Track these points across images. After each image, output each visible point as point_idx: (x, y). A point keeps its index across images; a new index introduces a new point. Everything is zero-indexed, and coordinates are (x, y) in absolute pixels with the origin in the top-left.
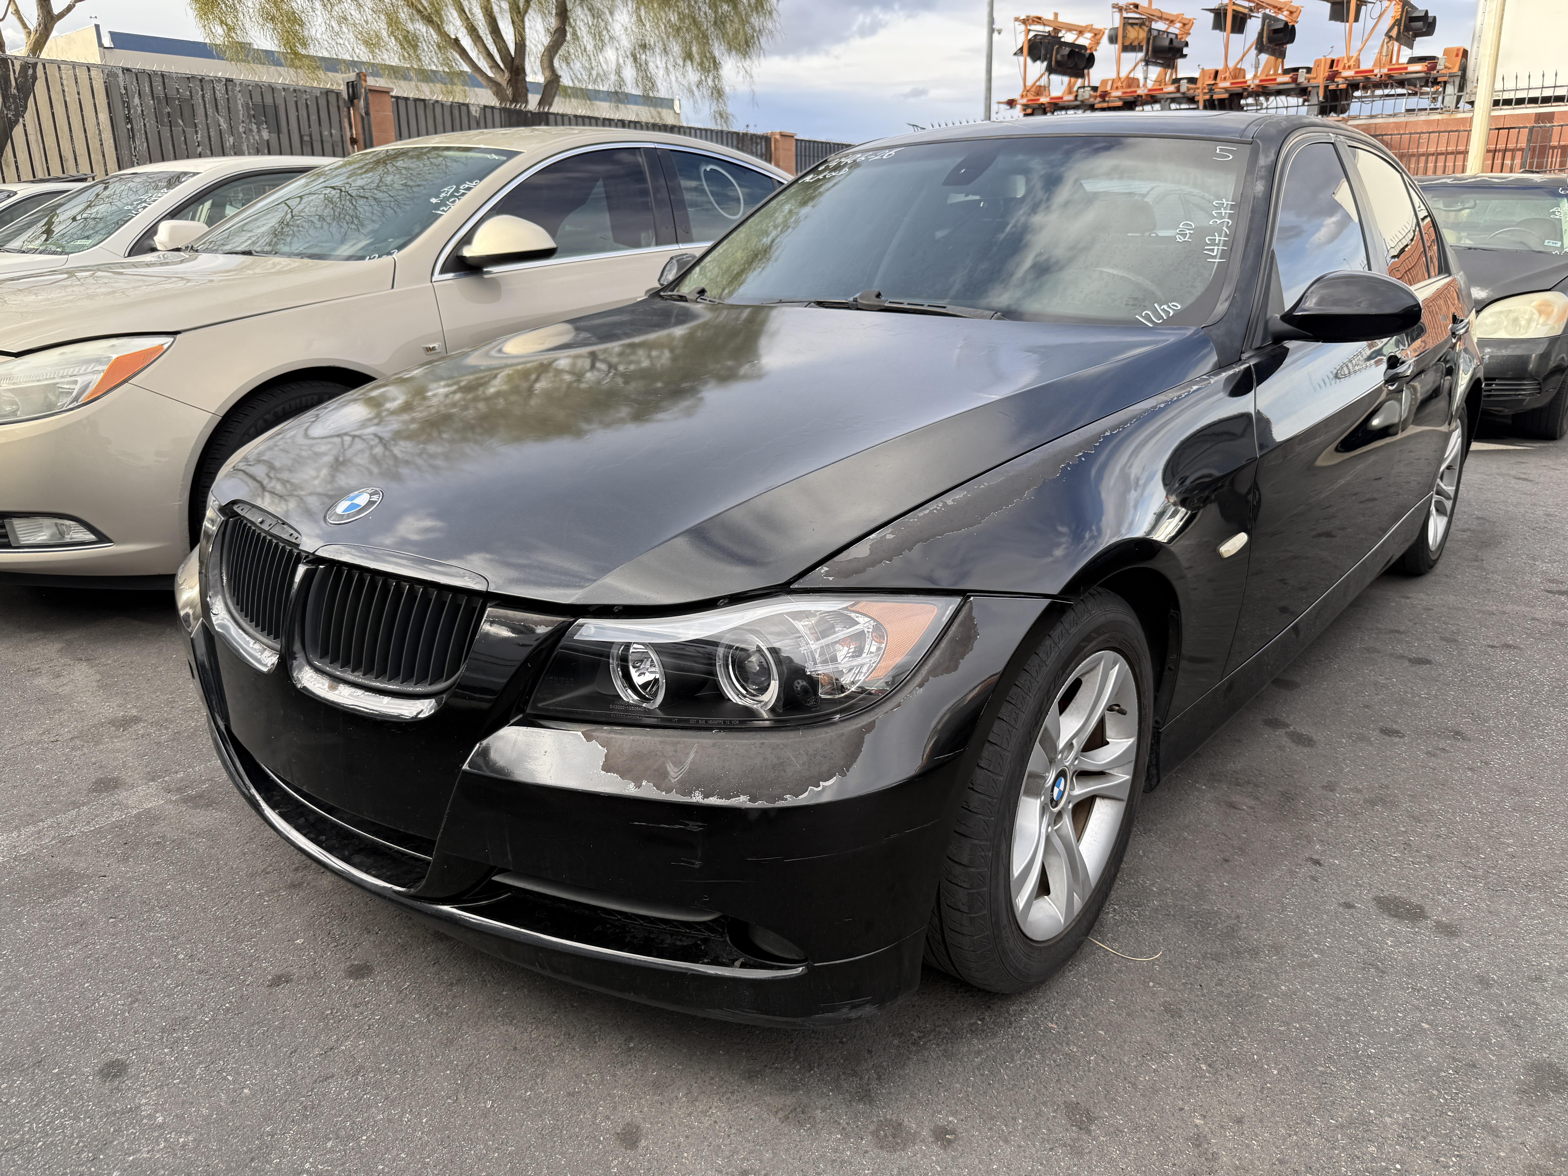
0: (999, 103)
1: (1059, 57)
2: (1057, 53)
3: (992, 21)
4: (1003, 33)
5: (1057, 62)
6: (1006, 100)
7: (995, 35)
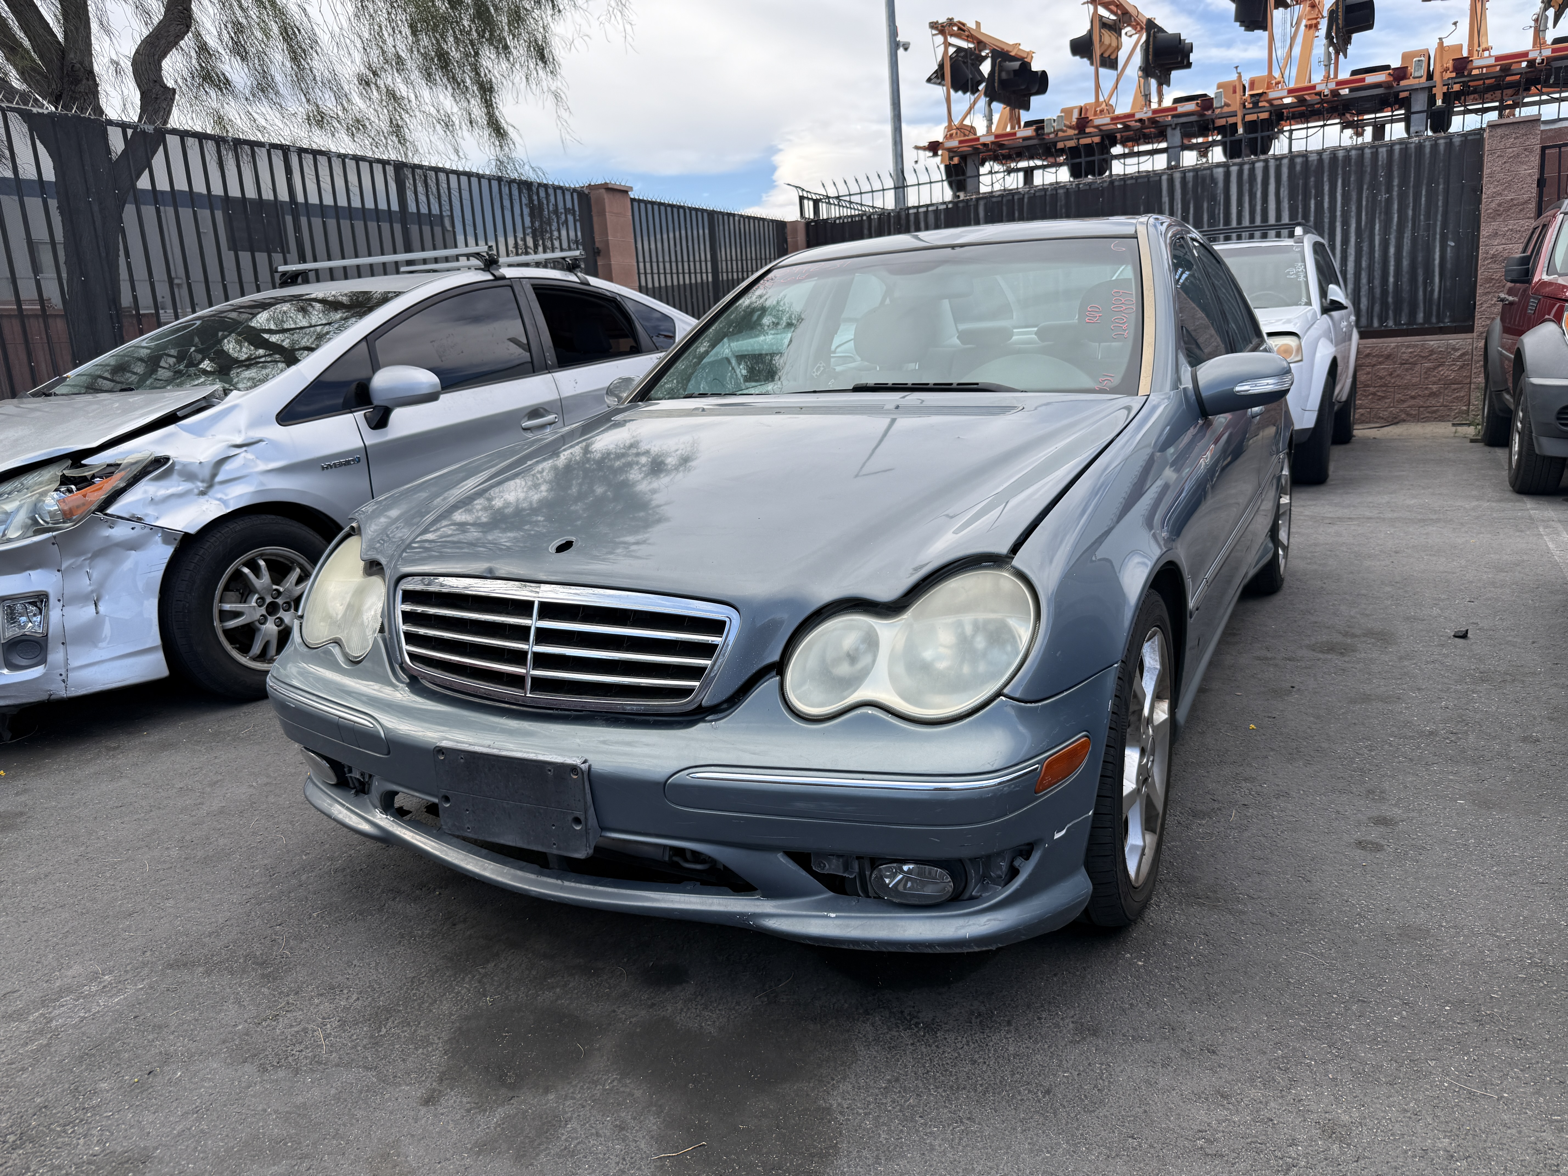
0: (917, 148)
1: (1004, 75)
3: (893, 31)
4: (909, 50)
6: (926, 144)
7: (901, 51)
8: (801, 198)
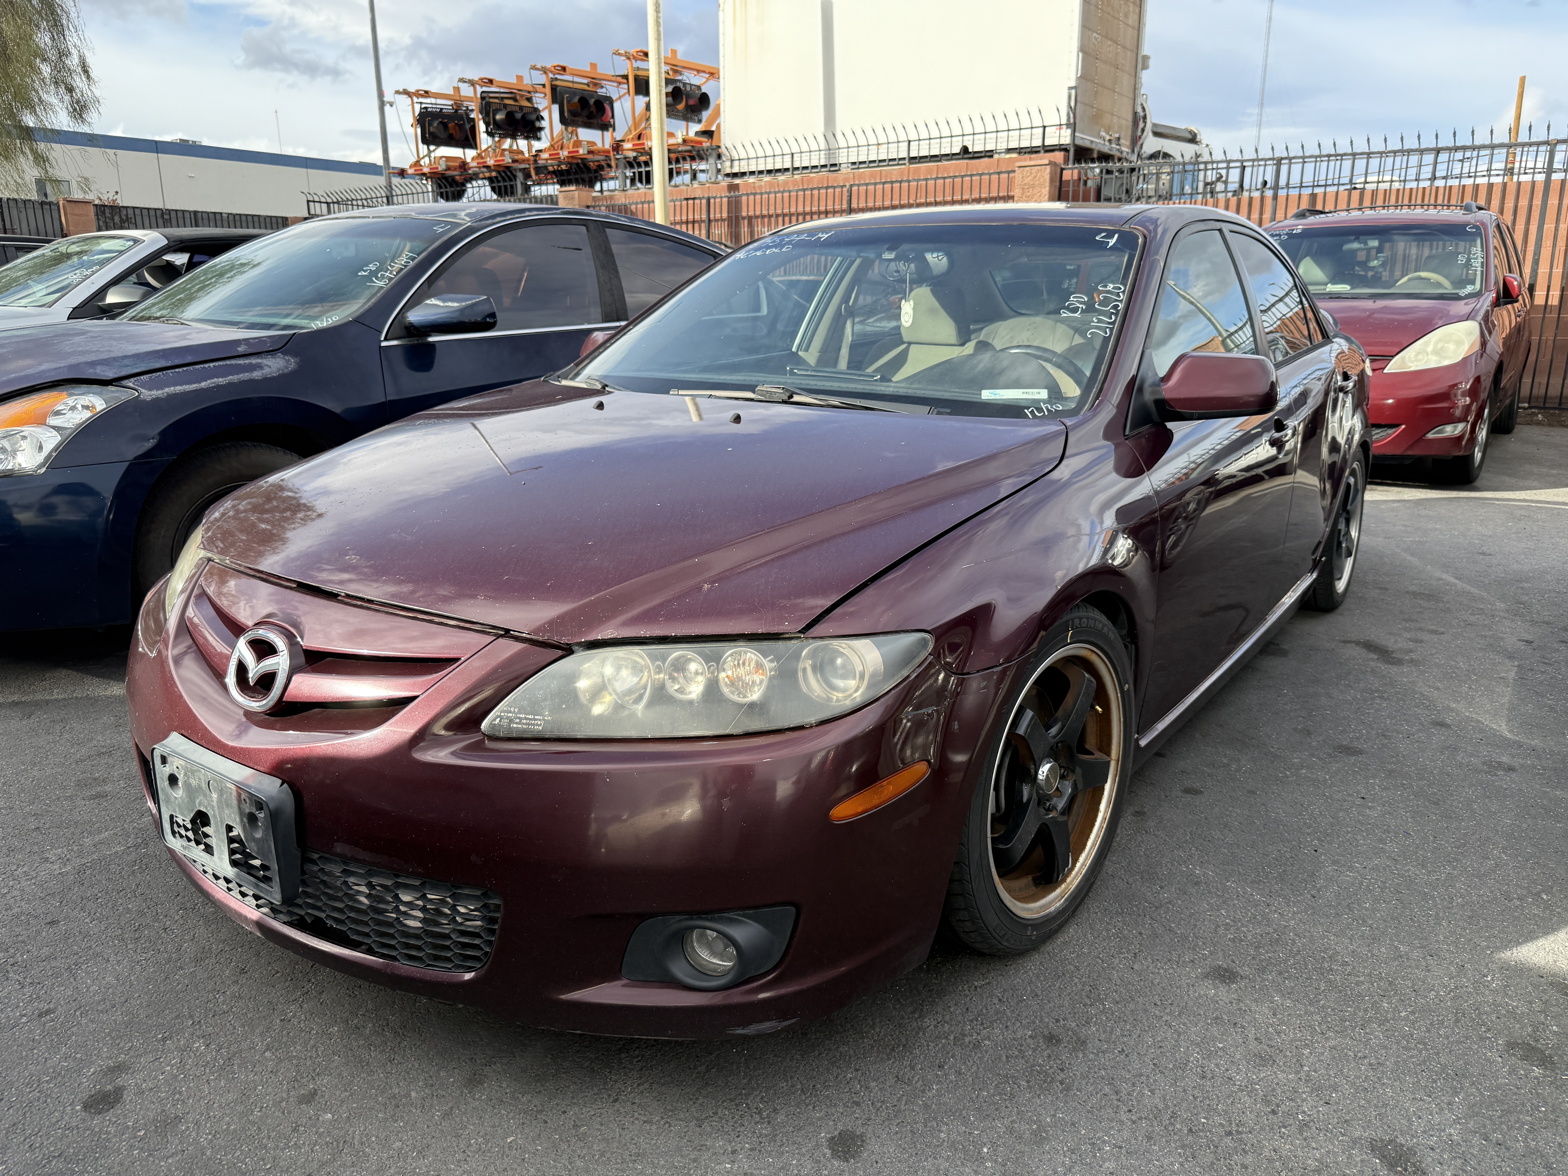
1: (432, 129)
2: (430, 125)
3: (381, 94)
5: (430, 133)
7: (387, 108)
8: (308, 201)
